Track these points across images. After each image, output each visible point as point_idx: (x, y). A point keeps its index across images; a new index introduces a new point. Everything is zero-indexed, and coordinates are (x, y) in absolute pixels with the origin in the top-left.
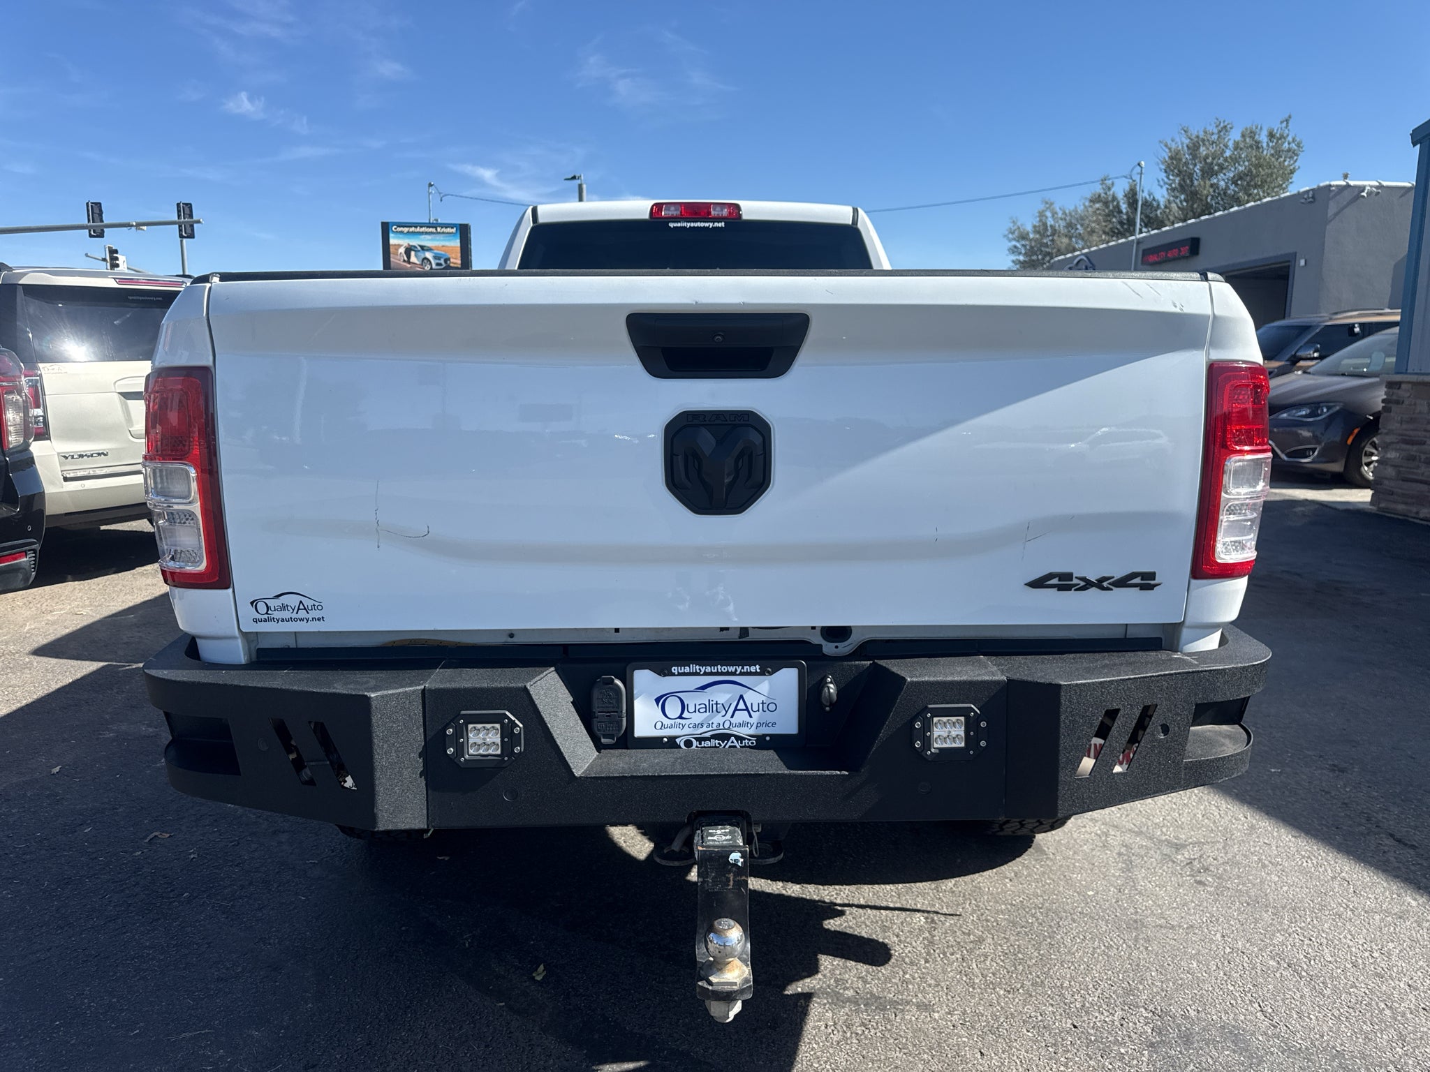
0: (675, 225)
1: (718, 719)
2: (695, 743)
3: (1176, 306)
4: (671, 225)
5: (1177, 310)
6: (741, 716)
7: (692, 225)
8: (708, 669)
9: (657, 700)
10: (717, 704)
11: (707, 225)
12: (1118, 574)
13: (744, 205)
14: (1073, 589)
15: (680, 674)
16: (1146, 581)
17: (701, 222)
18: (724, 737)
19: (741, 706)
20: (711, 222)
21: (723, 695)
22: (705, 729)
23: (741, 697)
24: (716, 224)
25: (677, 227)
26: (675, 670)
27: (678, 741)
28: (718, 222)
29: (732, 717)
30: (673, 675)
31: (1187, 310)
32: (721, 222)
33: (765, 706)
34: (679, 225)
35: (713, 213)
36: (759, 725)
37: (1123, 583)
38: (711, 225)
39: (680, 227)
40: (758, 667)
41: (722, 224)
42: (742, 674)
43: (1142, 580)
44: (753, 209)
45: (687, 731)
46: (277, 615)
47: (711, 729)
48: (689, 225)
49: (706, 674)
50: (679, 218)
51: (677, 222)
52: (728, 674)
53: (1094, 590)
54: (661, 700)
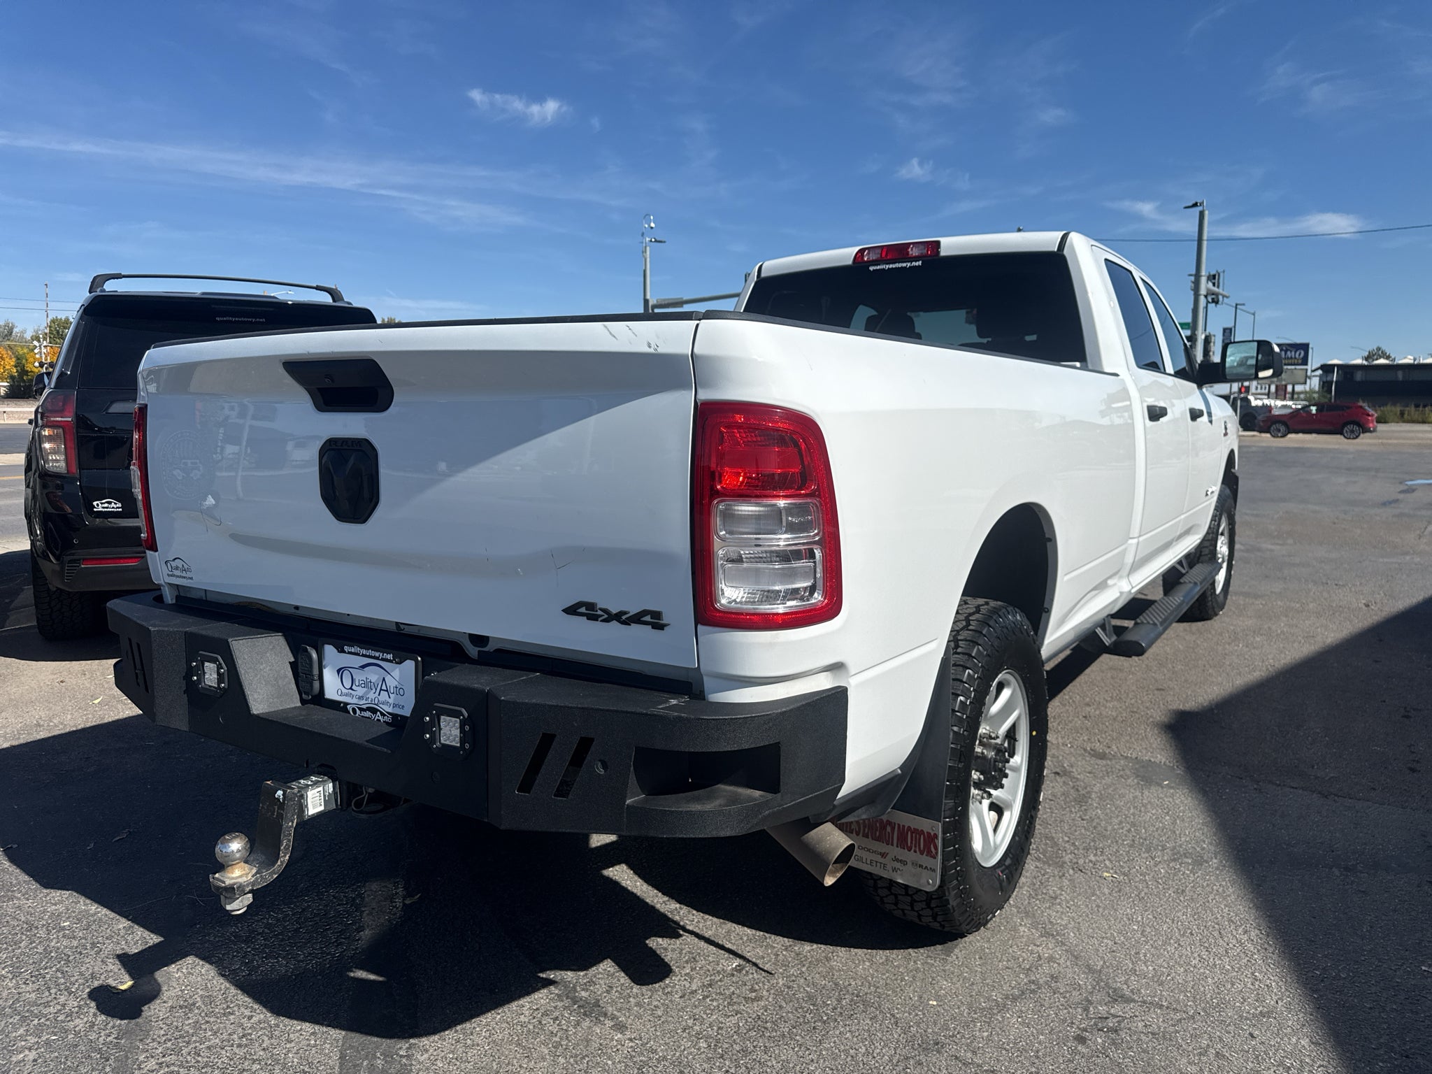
0: (875, 268)
1: (371, 695)
2: (358, 711)
3: (650, 347)
4: (871, 268)
5: (652, 350)
6: (384, 695)
7: (891, 266)
8: (364, 652)
9: (338, 671)
10: (371, 682)
11: (904, 265)
12: (633, 610)
13: (945, 241)
14: (600, 619)
15: (350, 653)
16: (654, 620)
17: (899, 263)
18: (374, 711)
19: (384, 688)
20: (909, 262)
21: (373, 675)
22: (364, 702)
23: (384, 679)
24: (914, 264)
25: (877, 270)
26: (346, 648)
27: (348, 707)
28: (916, 261)
29: (379, 695)
30: (344, 652)
31: (661, 350)
32: (919, 261)
33: (398, 689)
34: (878, 267)
35: (910, 253)
36: (395, 706)
37: (637, 619)
38: (909, 264)
39: (879, 270)
40: (391, 655)
41: (920, 263)
42: (383, 660)
43: (651, 618)
44: (952, 245)
45: (354, 701)
46: (177, 573)
47: (367, 702)
48: (887, 266)
49: (363, 656)
50: (880, 261)
51: (877, 265)
52: (377, 658)
53: (614, 623)
54: (340, 671)
